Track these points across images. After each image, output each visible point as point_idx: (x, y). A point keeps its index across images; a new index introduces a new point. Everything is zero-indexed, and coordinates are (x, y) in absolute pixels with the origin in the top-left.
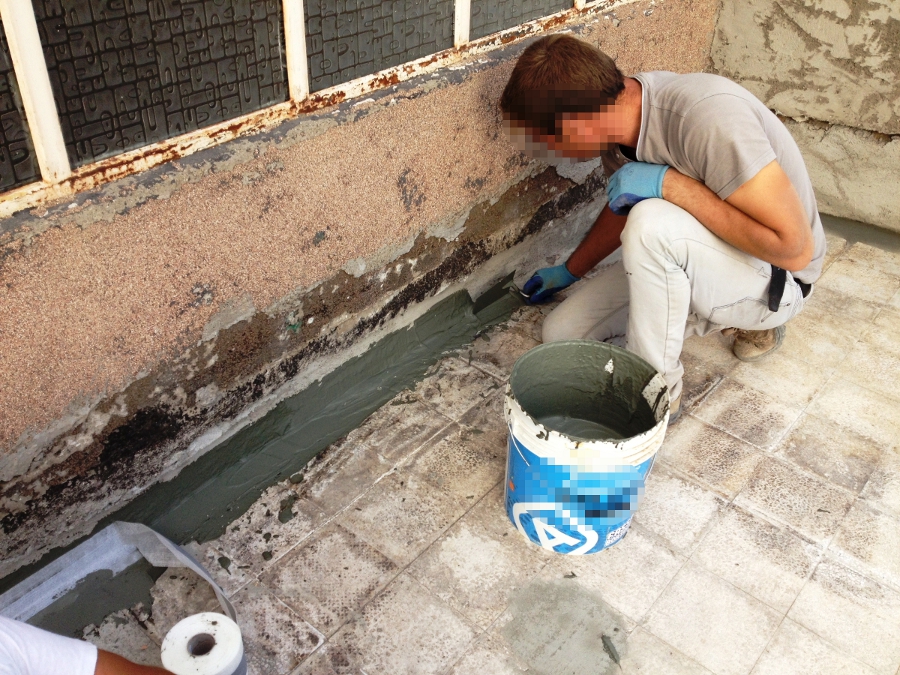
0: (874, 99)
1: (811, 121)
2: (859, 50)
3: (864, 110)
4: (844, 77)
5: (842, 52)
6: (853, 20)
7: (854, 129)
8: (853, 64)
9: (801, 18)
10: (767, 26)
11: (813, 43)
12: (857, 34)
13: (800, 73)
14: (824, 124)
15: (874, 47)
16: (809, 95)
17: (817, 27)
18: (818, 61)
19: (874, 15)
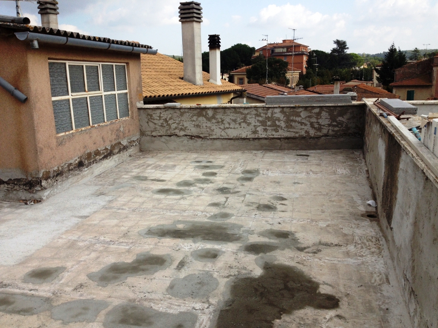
0: (167, 130)
1: (159, 136)
2: (162, 124)
3: (166, 132)
4: (162, 128)
5: (160, 124)
6: (160, 119)
7: (165, 136)
8: (162, 126)
9: (152, 120)
10: (148, 123)
11: (155, 124)
12: (161, 121)
13: (155, 129)
14: (161, 136)
15: (164, 123)
16: (157, 132)
17: (155, 121)
18: (157, 126)
19: (163, 118)
